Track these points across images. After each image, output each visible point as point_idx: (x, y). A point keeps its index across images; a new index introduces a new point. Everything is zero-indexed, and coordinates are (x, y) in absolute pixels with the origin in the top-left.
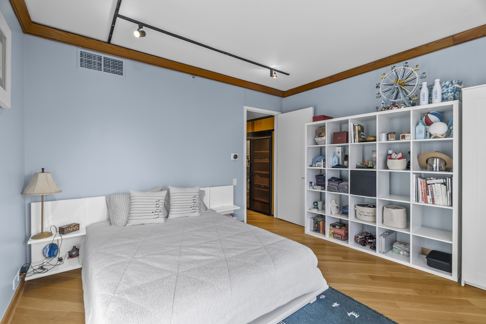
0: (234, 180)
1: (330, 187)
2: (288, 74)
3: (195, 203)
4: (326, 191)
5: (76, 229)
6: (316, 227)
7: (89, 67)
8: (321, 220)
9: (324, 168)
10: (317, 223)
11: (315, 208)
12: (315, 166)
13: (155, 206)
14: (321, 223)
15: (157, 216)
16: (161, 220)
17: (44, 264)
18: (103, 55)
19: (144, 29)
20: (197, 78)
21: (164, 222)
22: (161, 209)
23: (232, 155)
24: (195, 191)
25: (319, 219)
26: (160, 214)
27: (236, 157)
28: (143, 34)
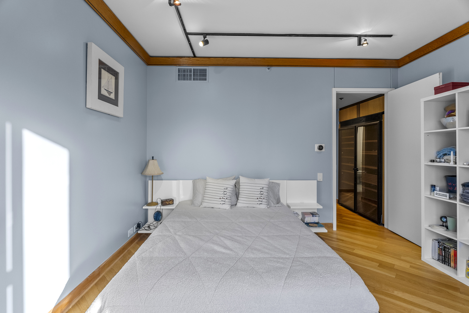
0: (319, 174)
1: (465, 196)
2: (390, 36)
3: (262, 195)
4: (458, 202)
5: (172, 203)
6: (443, 255)
7: (184, 79)
8: (451, 246)
9: (455, 166)
10: (445, 250)
11: (443, 226)
12: (440, 162)
13: (223, 193)
14: (452, 251)
15: (224, 202)
16: (227, 207)
17: (151, 225)
18: (192, 68)
19: (208, 38)
20: (274, 69)
21: (230, 209)
22: (228, 196)
23: (317, 146)
24: (264, 183)
25: (447, 245)
26: (227, 200)
27: (321, 148)
28: (206, 42)
